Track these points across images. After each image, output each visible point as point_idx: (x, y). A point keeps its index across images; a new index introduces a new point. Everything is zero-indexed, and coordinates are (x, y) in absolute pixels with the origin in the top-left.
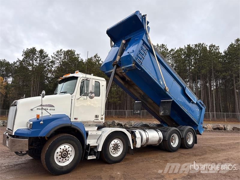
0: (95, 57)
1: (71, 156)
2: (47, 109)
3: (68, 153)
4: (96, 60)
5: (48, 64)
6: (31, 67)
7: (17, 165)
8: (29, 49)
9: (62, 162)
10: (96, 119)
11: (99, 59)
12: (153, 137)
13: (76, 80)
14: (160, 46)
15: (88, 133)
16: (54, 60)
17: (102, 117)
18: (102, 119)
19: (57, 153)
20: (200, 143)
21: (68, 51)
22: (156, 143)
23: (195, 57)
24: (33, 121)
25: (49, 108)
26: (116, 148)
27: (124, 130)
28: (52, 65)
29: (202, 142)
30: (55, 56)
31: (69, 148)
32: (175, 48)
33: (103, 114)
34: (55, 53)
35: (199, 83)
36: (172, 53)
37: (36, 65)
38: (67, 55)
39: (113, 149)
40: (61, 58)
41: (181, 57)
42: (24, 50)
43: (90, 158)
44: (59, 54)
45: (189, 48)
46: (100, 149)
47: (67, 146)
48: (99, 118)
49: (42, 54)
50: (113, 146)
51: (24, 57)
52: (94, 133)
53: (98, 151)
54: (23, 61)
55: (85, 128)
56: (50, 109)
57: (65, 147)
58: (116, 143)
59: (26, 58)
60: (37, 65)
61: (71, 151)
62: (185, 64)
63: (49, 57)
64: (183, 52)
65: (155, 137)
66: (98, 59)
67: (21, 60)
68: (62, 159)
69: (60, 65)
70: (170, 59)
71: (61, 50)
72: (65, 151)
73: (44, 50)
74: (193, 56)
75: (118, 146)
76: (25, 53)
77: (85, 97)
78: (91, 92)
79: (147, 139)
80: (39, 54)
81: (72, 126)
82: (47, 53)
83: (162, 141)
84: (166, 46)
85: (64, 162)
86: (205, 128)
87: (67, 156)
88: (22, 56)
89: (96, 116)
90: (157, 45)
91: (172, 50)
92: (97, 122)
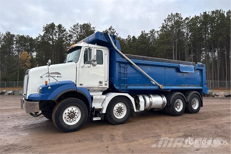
0: (110, 29)
1: (78, 117)
2: (55, 77)
3: (75, 115)
4: (111, 32)
5: (66, 38)
6: (51, 42)
7: (33, 125)
8: (49, 24)
9: (69, 122)
10: (100, 85)
11: (114, 31)
12: (157, 101)
13: (80, 50)
14: (174, 15)
15: (93, 97)
16: (71, 34)
17: (106, 83)
18: (106, 85)
19: (66, 113)
20: (208, 109)
21: (84, 25)
22: (161, 107)
23: (212, 24)
24: (42, 87)
25: (56, 75)
26: (120, 111)
27: (127, 95)
28: (70, 38)
29: (209, 108)
30: (72, 30)
31: (76, 110)
32: (190, 17)
33: (106, 80)
34: (72, 27)
35: (217, 52)
36: (187, 22)
37: (55, 40)
38: (83, 28)
39: (117, 112)
40: (77, 32)
41: (196, 26)
42: (44, 26)
43: (95, 119)
44: (76, 28)
45: (205, 15)
46: (104, 111)
47: (74, 109)
48: (103, 84)
49: (60, 29)
50: (118, 108)
51: (45, 32)
52: (99, 97)
53: (102, 113)
54: (44, 36)
55: (90, 93)
56: (57, 77)
57: (72, 109)
58: (120, 107)
59: (46, 33)
60: (57, 39)
61: (78, 113)
62: (201, 32)
63: (67, 32)
64: (198, 20)
65: (159, 102)
66: (112, 31)
67: (42, 36)
68: (69, 119)
69: (77, 38)
70: (185, 28)
71: (77, 24)
72: (72, 112)
73: (62, 25)
74: (209, 24)
75: (121, 109)
76: (45, 28)
77: (89, 65)
78: (93, 60)
79: (151, 103)
80: (58, 29)
81: (77, 91)
82: (65, 28)
83: (166, 105)
84: (180, 15)
85: (71, 122)
86: (217, 95)
87: (74, 117)
88: (43, 31)
89: (100, 82)
90: (172, 14)
91: (187, 19)
92: (102, 87)
